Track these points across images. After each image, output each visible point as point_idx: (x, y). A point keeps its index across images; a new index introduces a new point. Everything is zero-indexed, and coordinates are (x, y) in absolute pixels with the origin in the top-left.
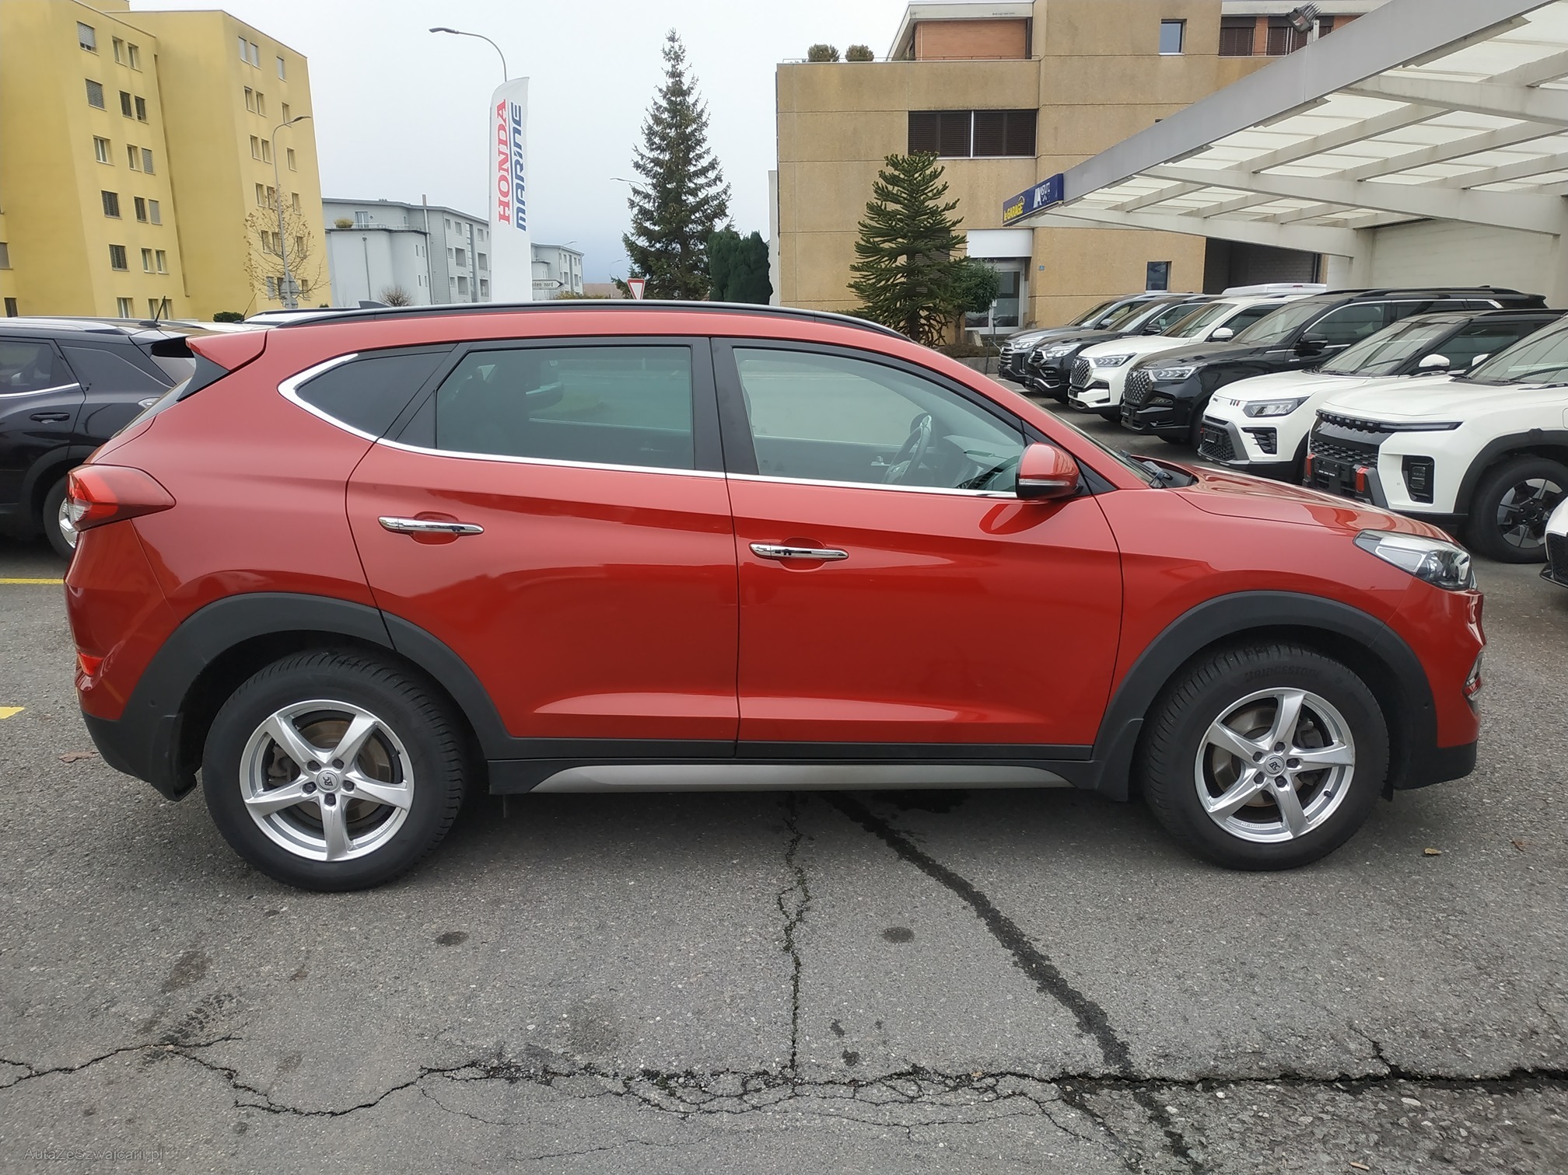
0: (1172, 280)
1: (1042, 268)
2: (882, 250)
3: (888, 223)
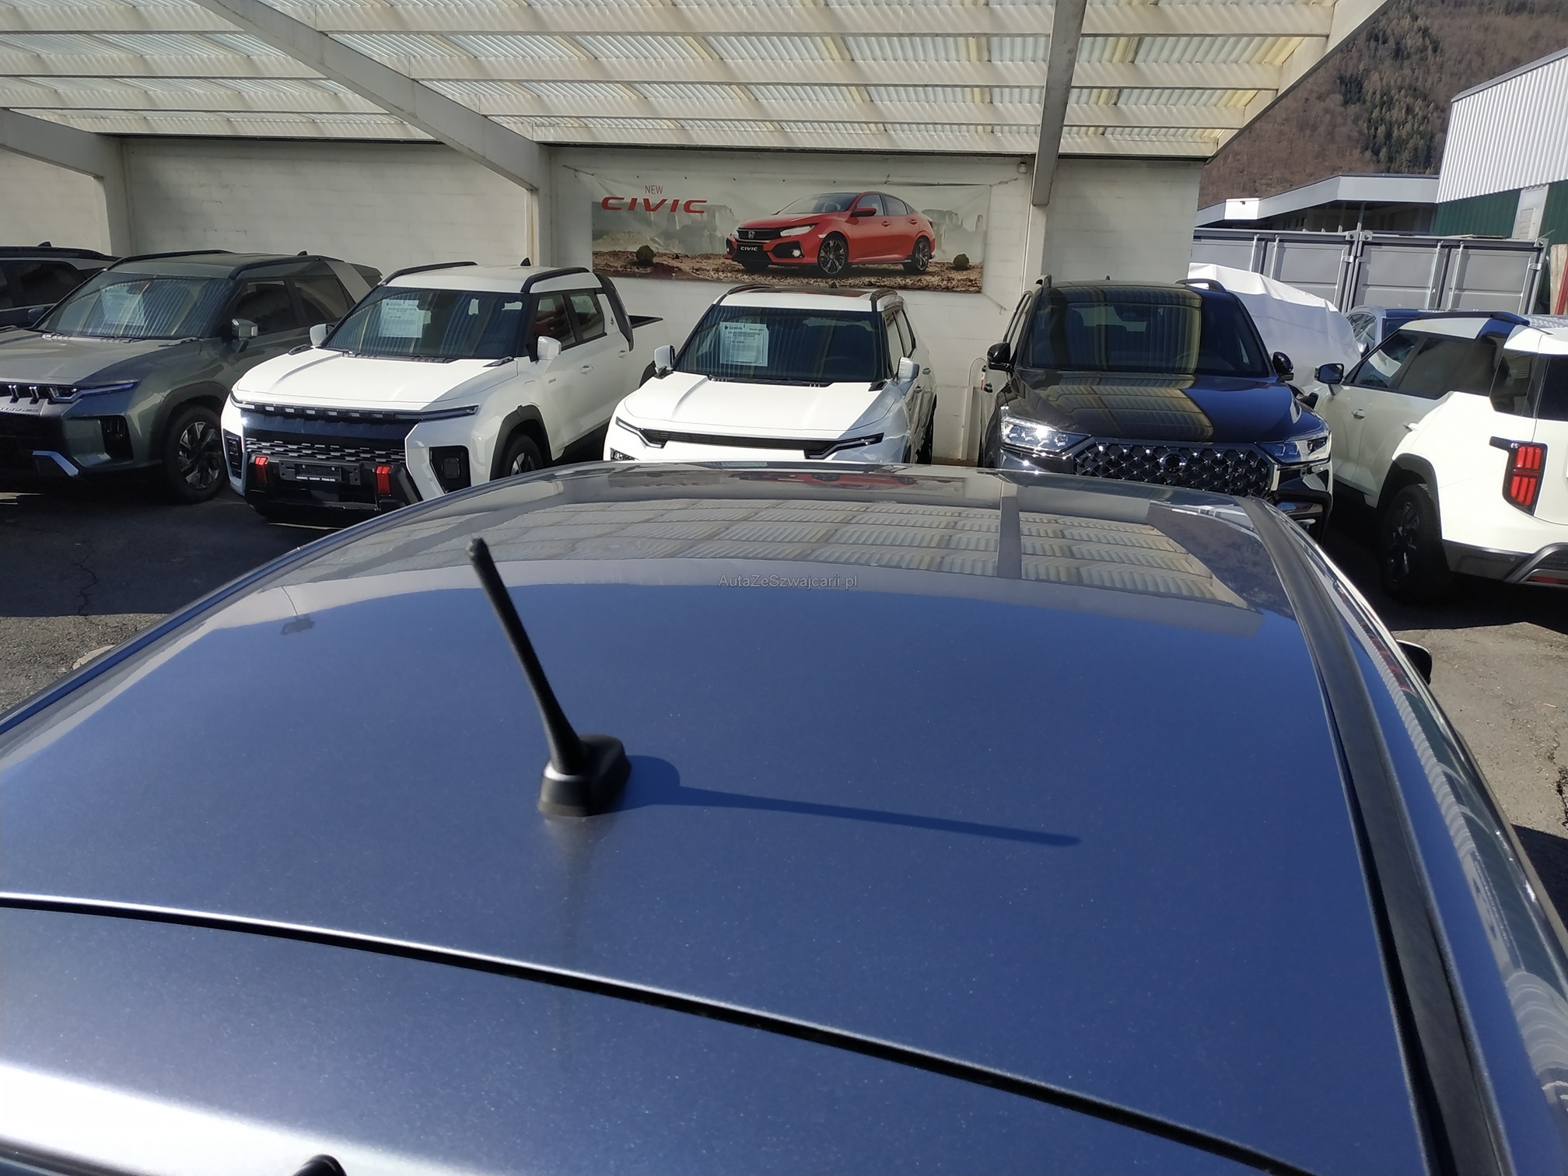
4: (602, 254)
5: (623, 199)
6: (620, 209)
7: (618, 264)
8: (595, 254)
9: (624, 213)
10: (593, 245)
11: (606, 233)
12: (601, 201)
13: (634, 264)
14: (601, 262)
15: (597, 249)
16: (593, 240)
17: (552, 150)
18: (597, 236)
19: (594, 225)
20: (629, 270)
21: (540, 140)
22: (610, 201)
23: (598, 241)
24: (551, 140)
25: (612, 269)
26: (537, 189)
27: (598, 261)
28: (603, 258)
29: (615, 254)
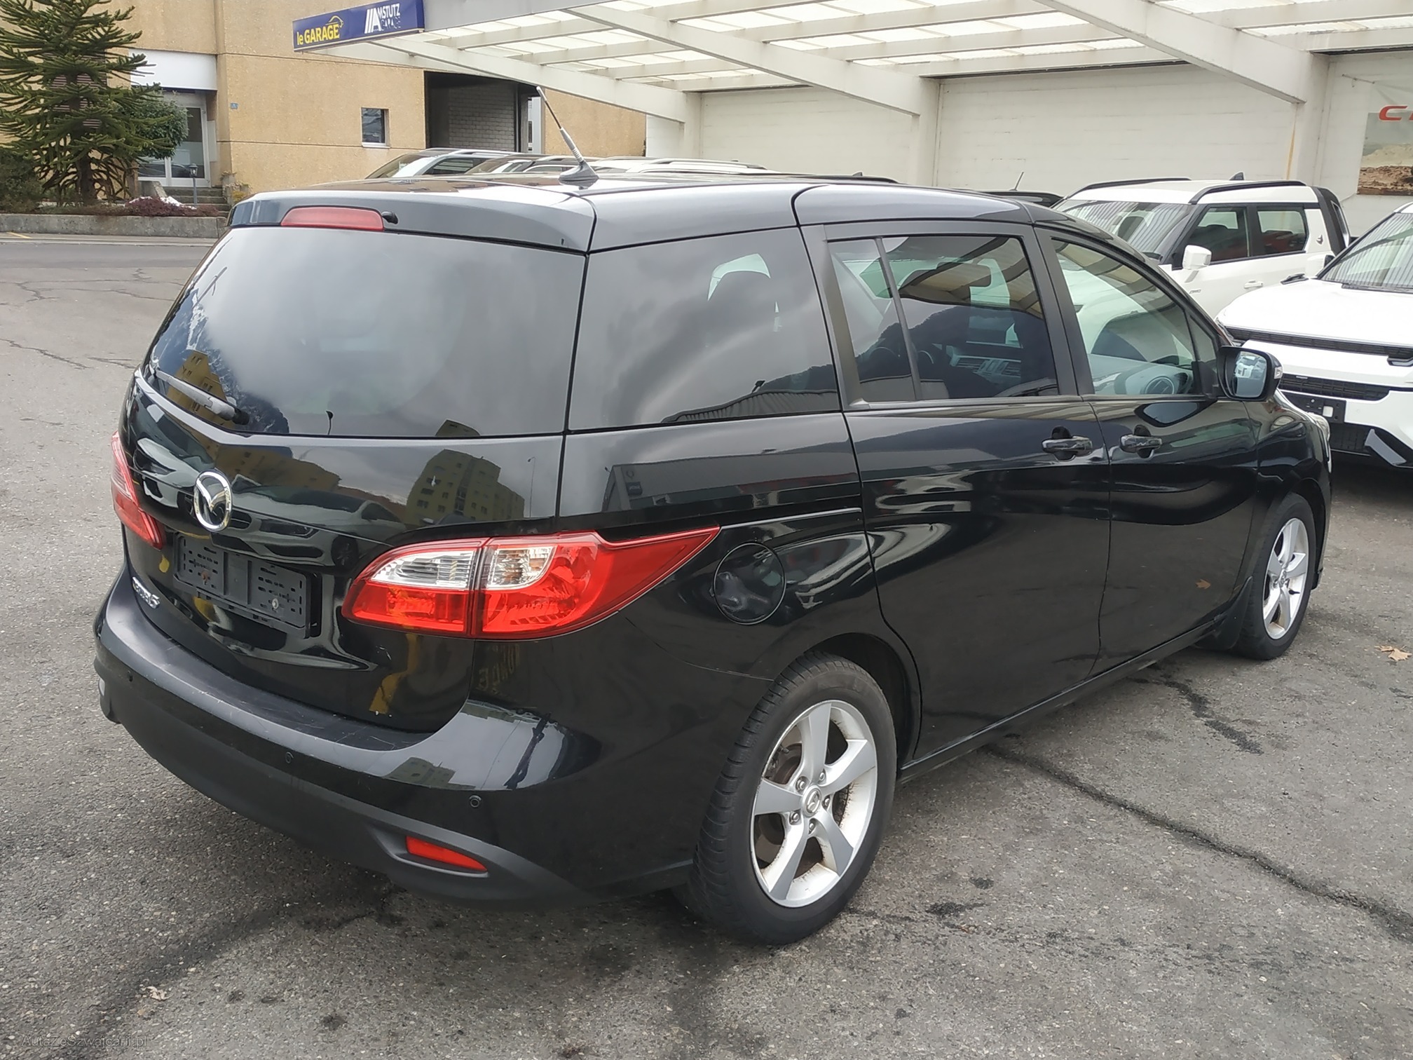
0: (391, 131)
1: (234, 106)
2: (33, 65)
3: (39, 30)
4: (1372, 170)
5: (1405, 107)
6: (1399, 119)
7: (1388, 182)
8: (1363, 171)
9: (1403, 124)
10: (1362, 160)
11: (1379, 147)
12: (1379, 112)
13: (1407, 180)
14: (1369, 179)
15: (1366, 166)
16: (1364, 154)
17: (1329, 58)
18: (1368, 151)
19: (1366, 138)
20: (1400, 188)
21: (1314, 49)
22: (1389, 111)
23: (1369, 156)
24: (1326, 47)
25: (1380, 187)
26: (1304, 102)
27: (1365, 179)
28: (1371, 175)
29: (1386, 170)
